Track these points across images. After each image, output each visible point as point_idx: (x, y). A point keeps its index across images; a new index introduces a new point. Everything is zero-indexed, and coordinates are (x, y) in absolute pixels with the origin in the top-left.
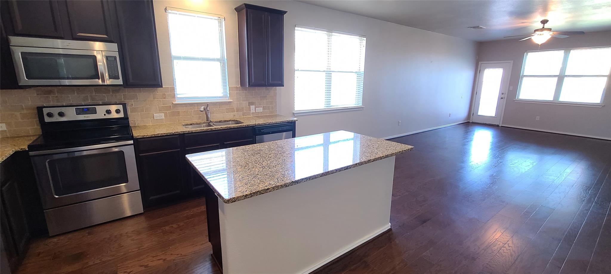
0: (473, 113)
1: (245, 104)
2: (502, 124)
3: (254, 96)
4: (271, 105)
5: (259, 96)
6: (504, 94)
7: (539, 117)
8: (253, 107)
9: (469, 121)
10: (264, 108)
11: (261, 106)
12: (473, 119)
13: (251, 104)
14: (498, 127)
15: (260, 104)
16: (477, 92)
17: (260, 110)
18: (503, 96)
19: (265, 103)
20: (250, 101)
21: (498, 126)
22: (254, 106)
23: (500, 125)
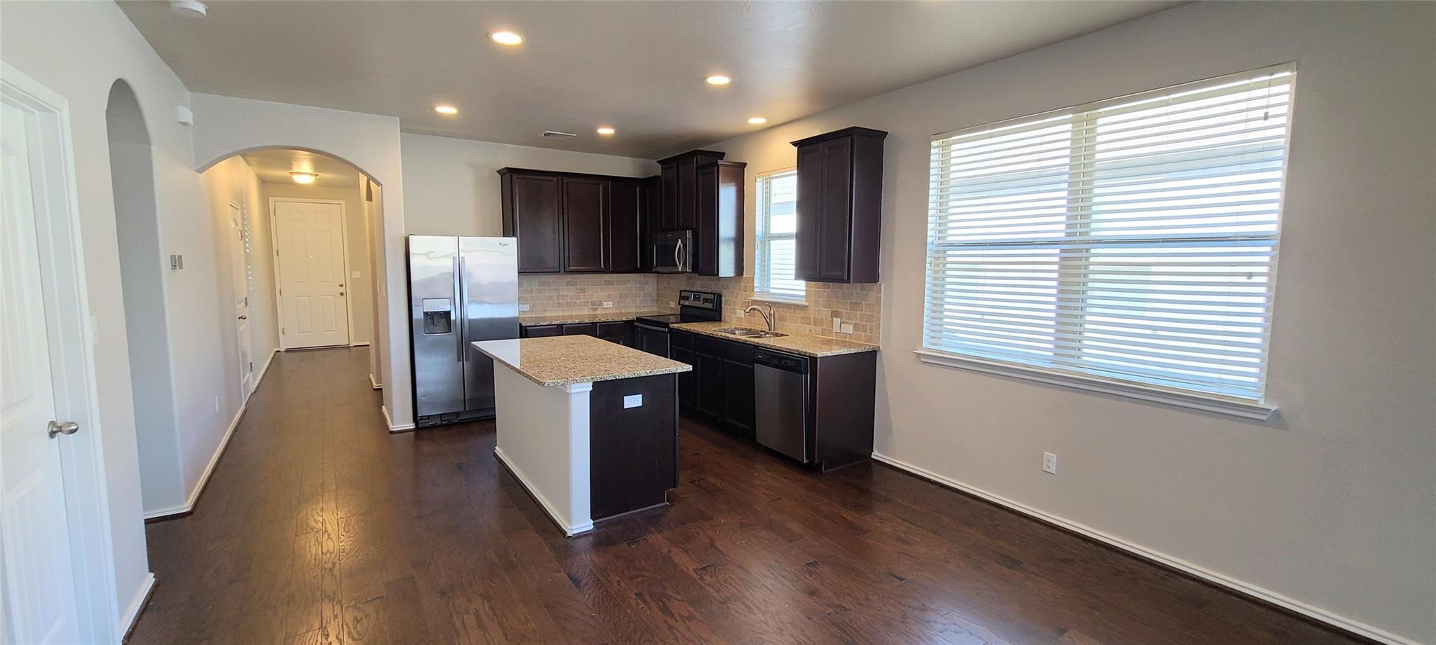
1: (826, 313)
3: (840, 300)
4: (868, 324)
5: (849, 301)
8: (837, 321)
10: (856, 327)
11: (851, 321)
13: (835, 314)
15: (850, 319)
17: (849, 329)
19: (858, 317)
20: (835, 309)
22: (839, 319)
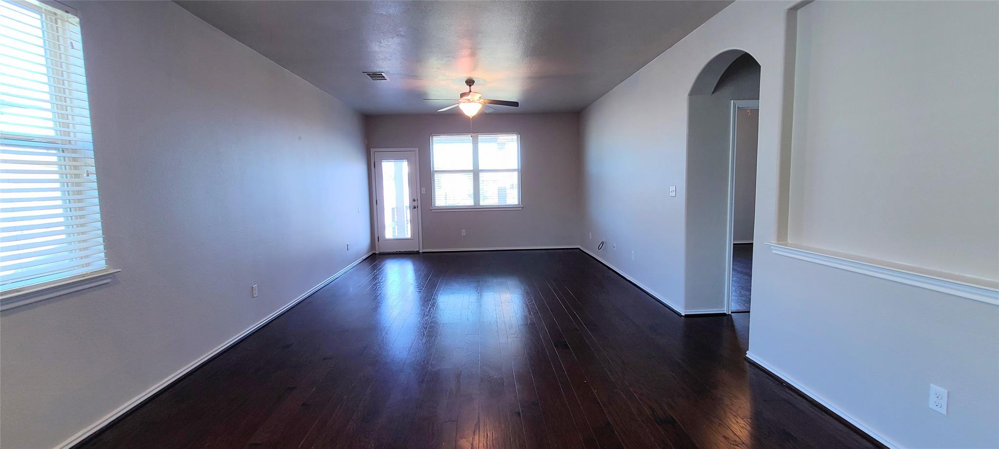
0: (378, 237)
2: (423, 248)
6: (416, 201)
7: (464, 231)
9: (374, 252)
12: (381, 248)
14: (418, 255)
16: (376, 201)
18: (415, 204)
21: (418, 253)
23: (420, 252)
